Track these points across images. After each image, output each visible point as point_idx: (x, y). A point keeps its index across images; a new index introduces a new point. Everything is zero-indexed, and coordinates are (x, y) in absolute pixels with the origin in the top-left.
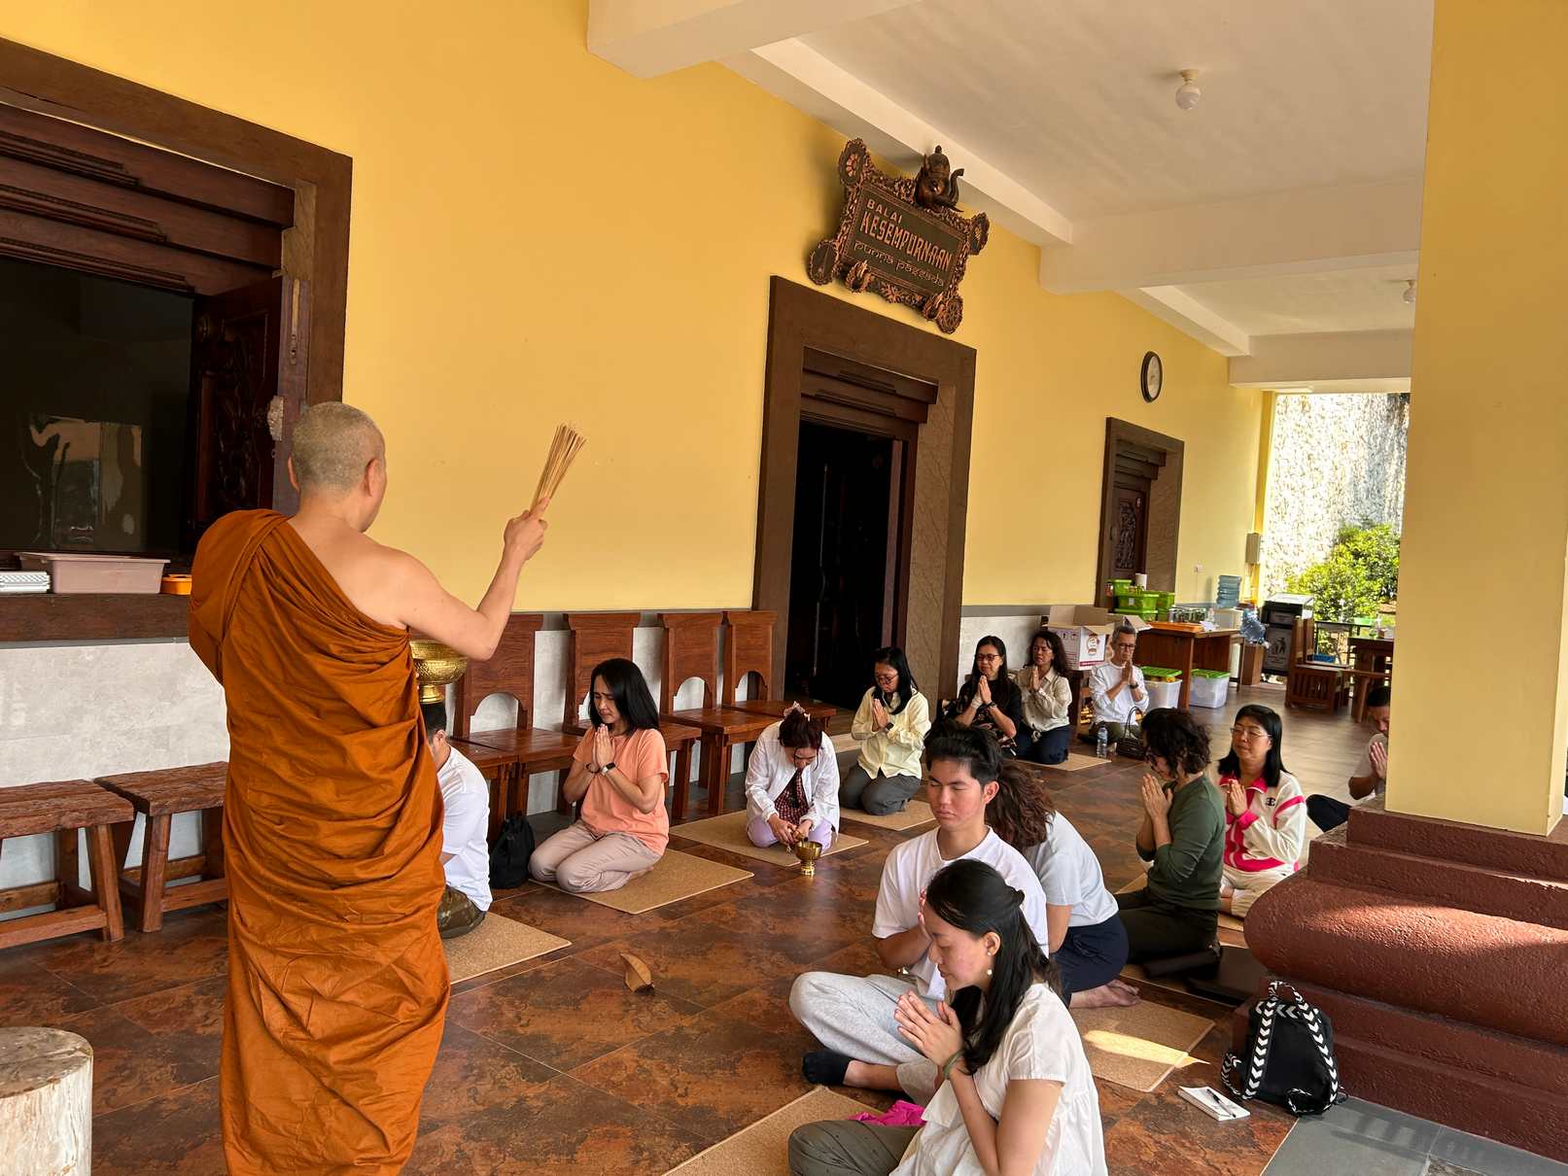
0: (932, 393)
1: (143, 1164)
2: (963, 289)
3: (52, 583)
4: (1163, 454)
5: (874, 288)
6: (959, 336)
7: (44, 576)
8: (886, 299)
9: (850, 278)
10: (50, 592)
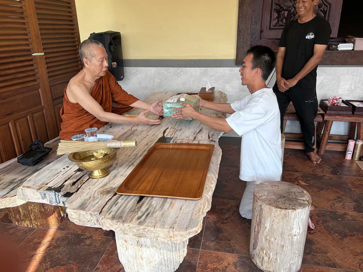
1: (333, 233)
3: (354, 47)
7: (352, 44)
10: (353, 50)
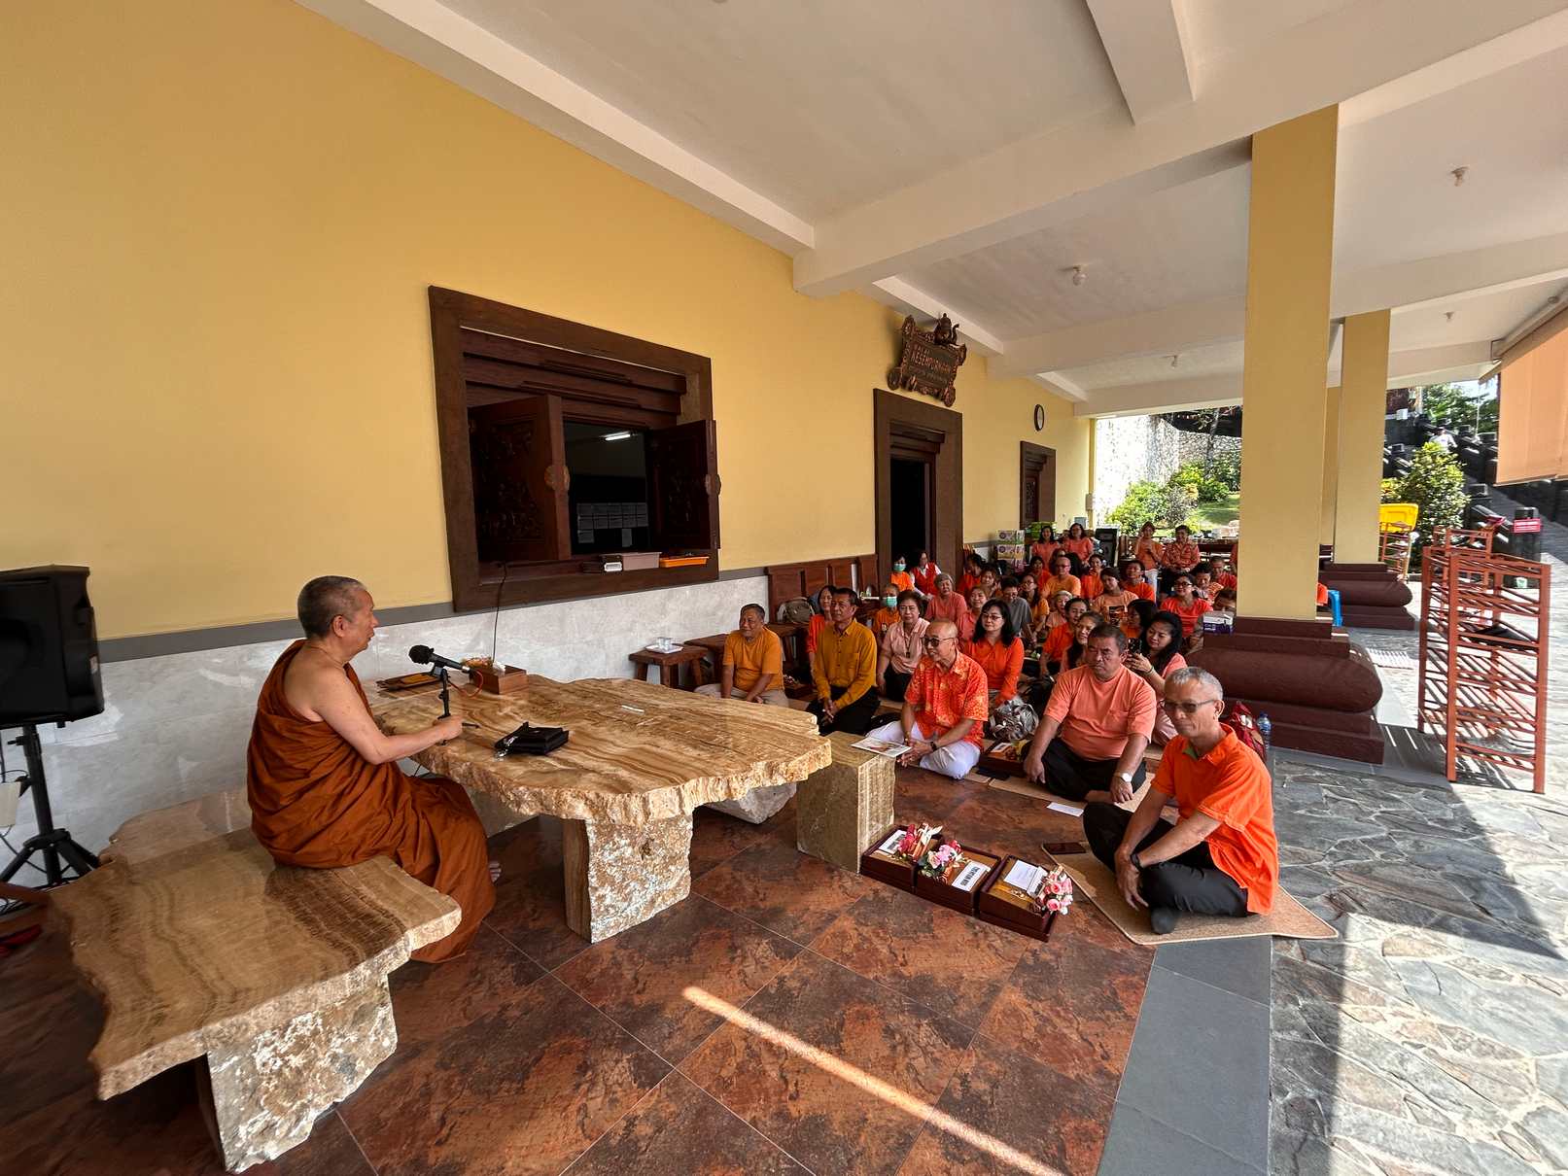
0: (942, 438)
2: (956, 384)
3: (624, 566)
4: (1045, 457)
5: (919, 390)
6: (954, 408)
8: (922, 393)
9: (908, 385)
10: (625, 570)
